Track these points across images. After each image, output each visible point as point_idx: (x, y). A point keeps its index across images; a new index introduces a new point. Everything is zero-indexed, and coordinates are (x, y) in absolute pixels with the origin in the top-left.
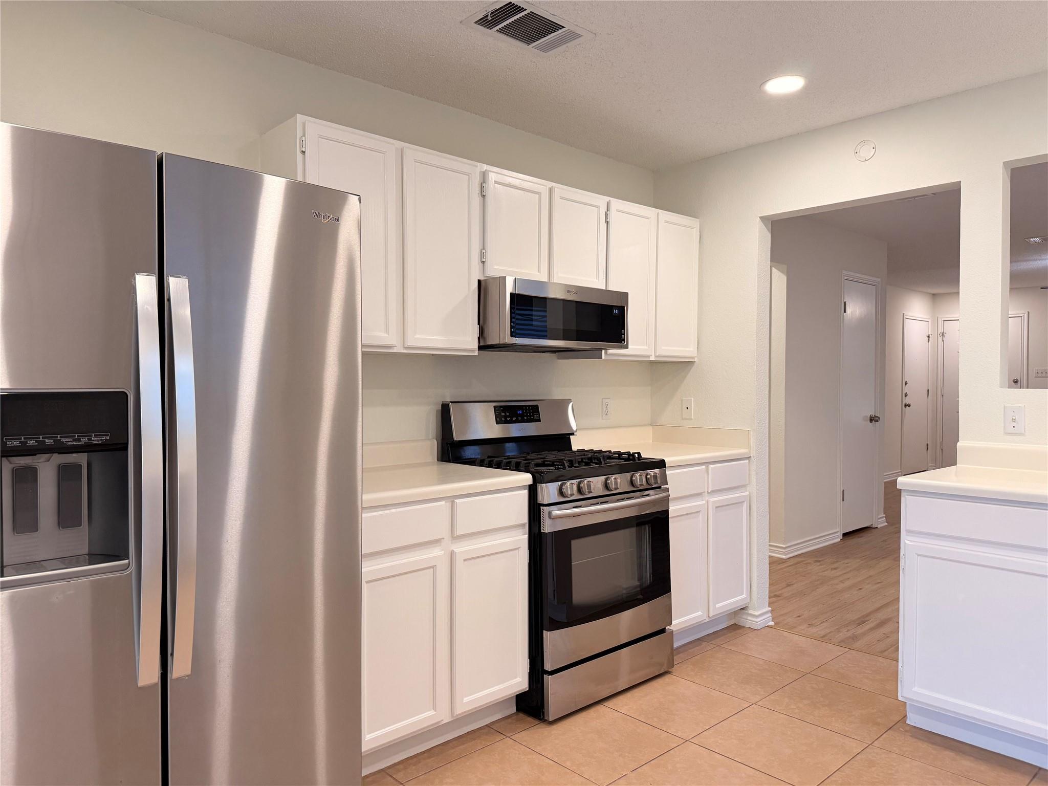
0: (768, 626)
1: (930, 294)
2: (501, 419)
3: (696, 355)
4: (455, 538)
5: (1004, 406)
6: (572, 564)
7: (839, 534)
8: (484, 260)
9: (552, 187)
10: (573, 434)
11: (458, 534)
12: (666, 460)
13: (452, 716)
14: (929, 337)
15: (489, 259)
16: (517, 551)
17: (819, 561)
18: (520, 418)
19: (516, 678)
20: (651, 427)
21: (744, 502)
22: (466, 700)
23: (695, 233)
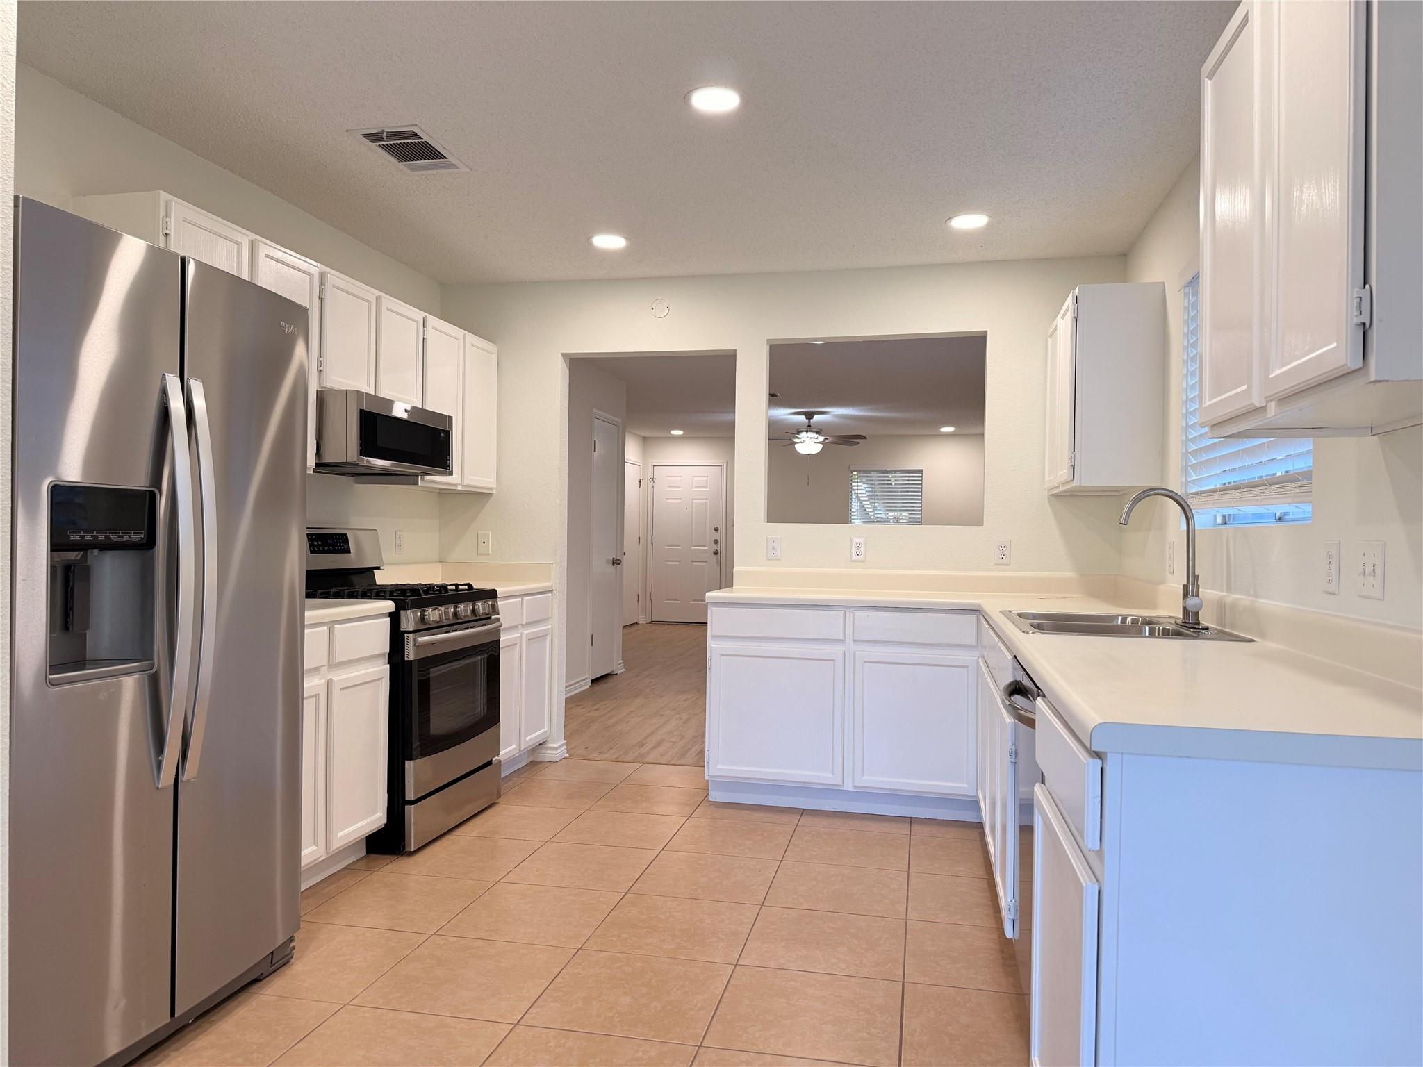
0: (565, 758)
1: (641, 436)
2: (314, 549)
3: (495, 486)
4: (332, 665)
5: (767, 538)
6: (431, 693)
7: (587, 681)
8: (321, 368)
9: (380, 296)
10: (378, 568)
11: (337, 661)
12: (498, 590)
13: (327, 853)
14: (640, 482)
15: (327, 369)
16: (381, 681)
17: (580, 706)
18: (331, 549)
19: (376, 813)
20: (440, 565)
21: (546, 635)
22: (340, 834)
23: (494, 357)
